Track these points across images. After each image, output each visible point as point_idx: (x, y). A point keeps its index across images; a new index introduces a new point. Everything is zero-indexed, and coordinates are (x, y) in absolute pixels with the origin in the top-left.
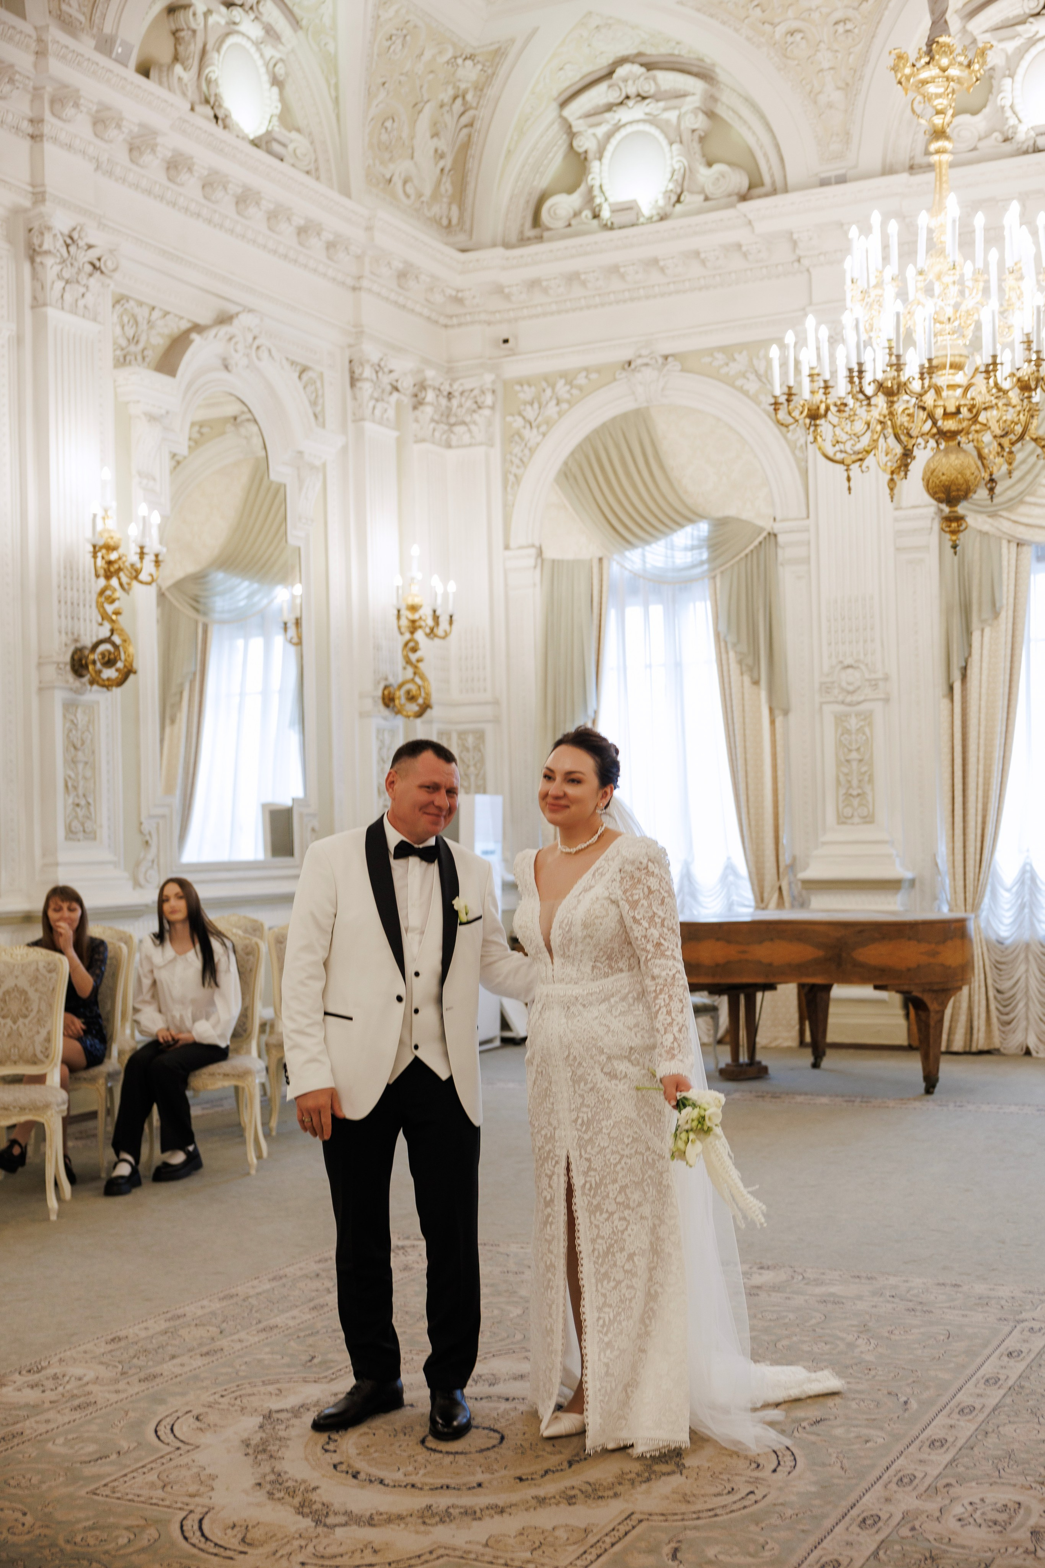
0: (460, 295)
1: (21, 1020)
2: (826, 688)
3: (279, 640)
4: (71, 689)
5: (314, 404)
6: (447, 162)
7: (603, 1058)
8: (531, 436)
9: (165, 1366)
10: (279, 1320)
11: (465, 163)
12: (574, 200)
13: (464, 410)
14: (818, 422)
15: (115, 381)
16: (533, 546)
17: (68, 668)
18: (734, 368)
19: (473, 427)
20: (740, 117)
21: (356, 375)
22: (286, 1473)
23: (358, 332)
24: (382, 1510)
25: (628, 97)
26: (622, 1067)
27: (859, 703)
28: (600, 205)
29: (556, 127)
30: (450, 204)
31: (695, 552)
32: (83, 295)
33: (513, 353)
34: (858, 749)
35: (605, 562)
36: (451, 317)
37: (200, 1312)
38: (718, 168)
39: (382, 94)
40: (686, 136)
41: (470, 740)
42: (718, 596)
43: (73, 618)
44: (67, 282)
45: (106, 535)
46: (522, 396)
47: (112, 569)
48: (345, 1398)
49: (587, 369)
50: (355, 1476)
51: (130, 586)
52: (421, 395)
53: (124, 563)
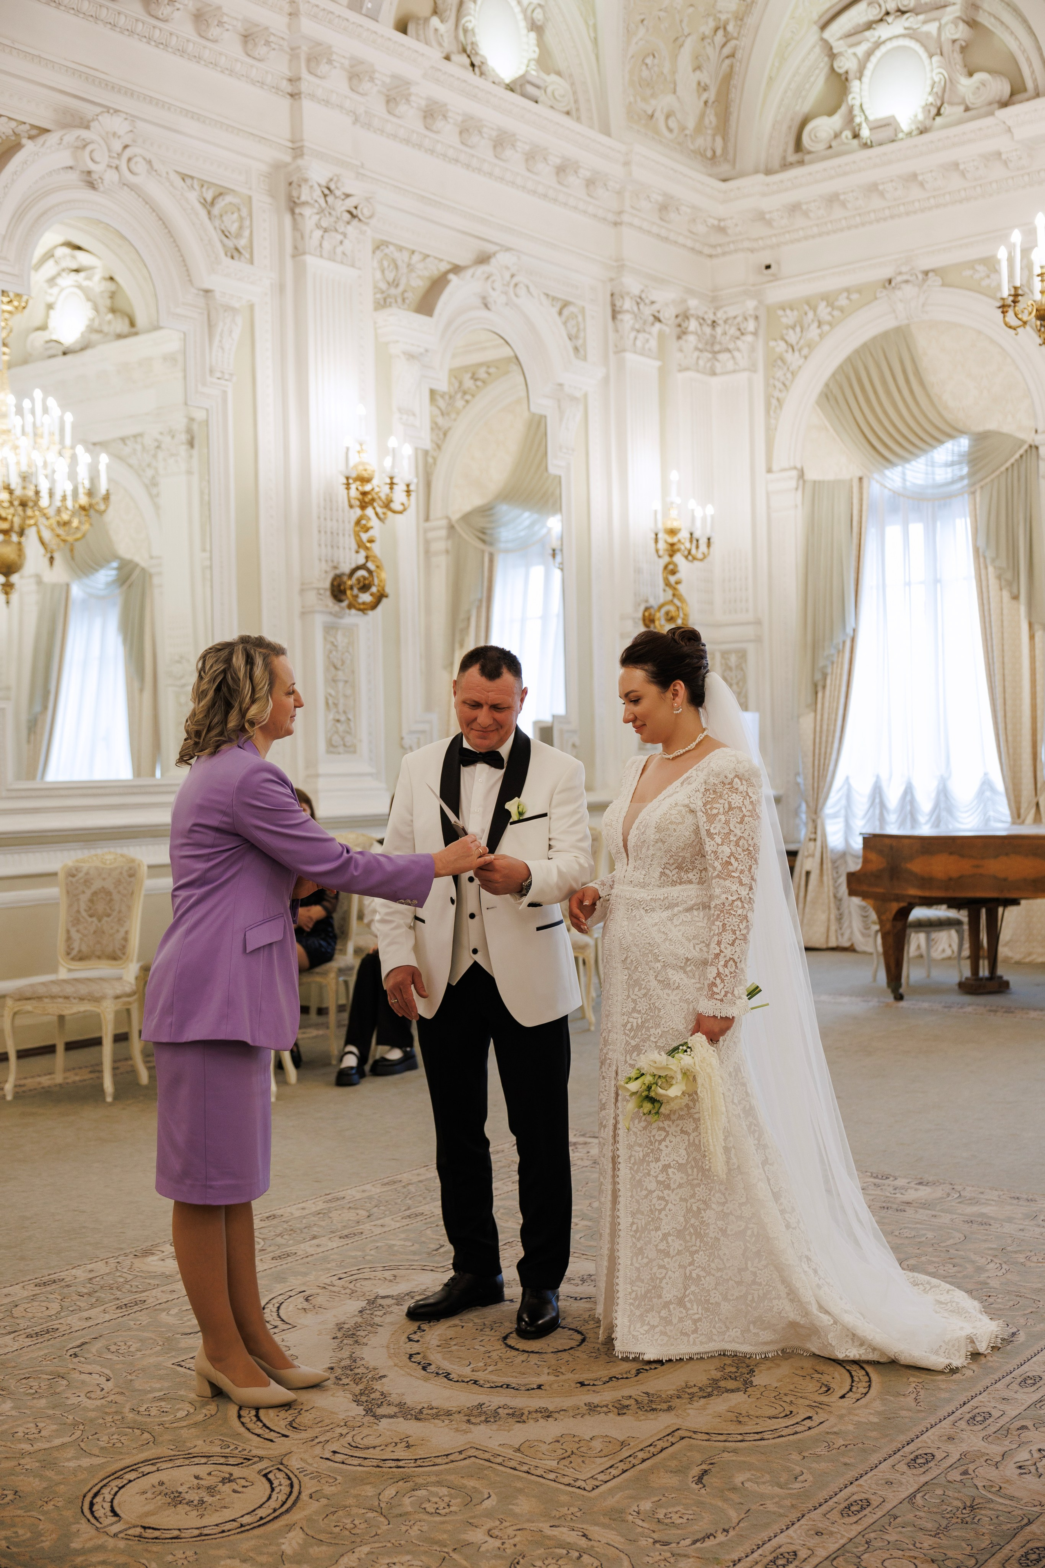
0: (722, 224)
4: (331, 613)
5: (574, 338)
6: (711, 95)
7: (659, 965)
8: (794, 359)
11: (728, 94)
12: (835, 121)
13: (728, 338)
15: (375, 323)
16: (795, 468)
17: (328, 593)
18: (995, 280)
19: (736, 354)
20: (1002, 23)
21: (617, 309)
22: (363, 1359)
23: (620, 266)
24: (434, 1404)
25: (888, 13)
26: (675, 976)
28: (860, 125)
29: (817, 50)
30: (714, 136)
31: (956, 467)
32: (341, 242)
33: (775, 278)
35: (865, 481)
36: (714, 247)
37: (358, 1196)
38: (979, 76)
39: (642, 31)
40: (947, 48)
41: (733, 660)
42: (978, 512)
43: (332, 547)
44: (326, 230)
45: (361, 468)
46: (784, 320)
47: (367, 500)
48: (443, 1289)
49: (848, 290)
50: (424, 1369)
51: (384, 514)
52: (684, 325)
53: (377, 493)
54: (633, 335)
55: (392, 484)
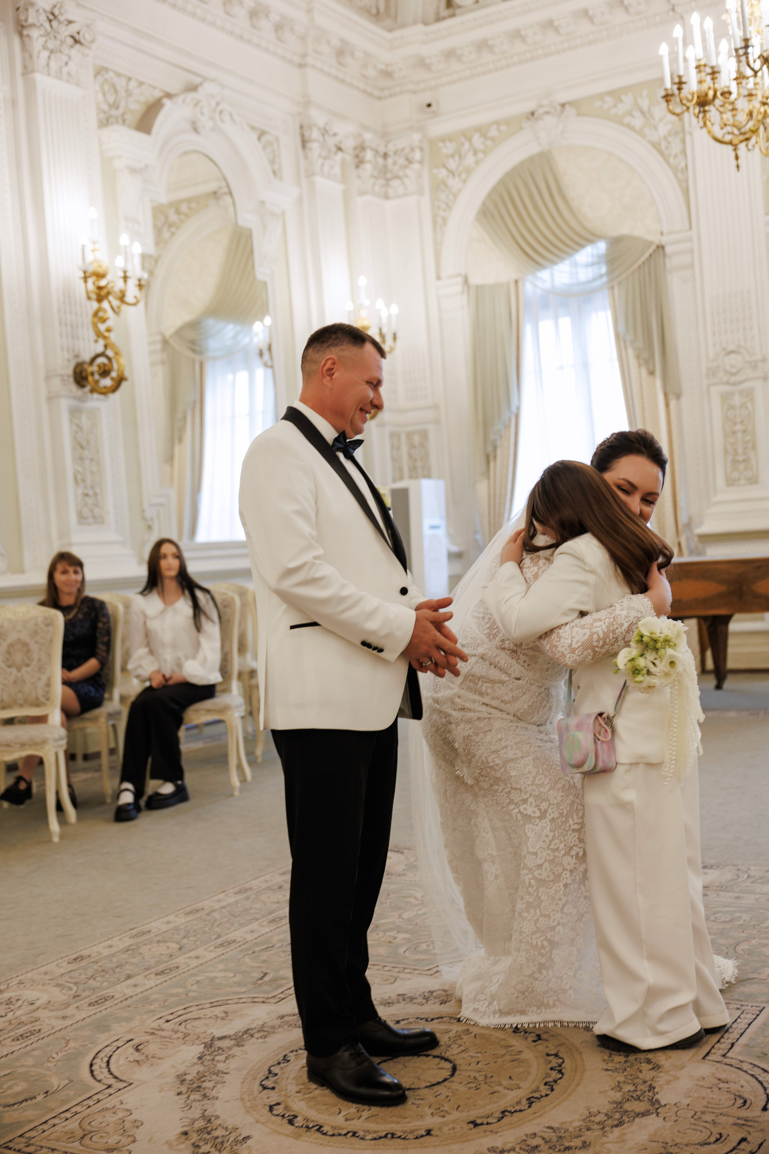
0: (389, 69)
1: (24, 669)
2: (712, 372)
3: (260, 372)
4: (75, 398)
5: (272, 162)
8: (454, 183)
9: (118, 987)
10: (237, 935)
13: (397, 167)
14: (707, 108)
15: (99, 139)
16: (459, 275)
17: (72, 379)
18: (622, 108)
19: (406, 181)
21: (306, 138)
22: (217, 1117)
23: (307, 102)
27: (741, 382)
31: (596, 267)
32: (66, 64)
33: (435, 114)
34: (742, 422)
35: (520, 284)
36: (382, 90)
37: (164, 928)
41: (416, 439)
42: (617, 305)
43: (73, 337)
44: (52, 52)
45: (95, 265)
46: (445, 151)
47: (102, 294)
49: (498, 123)
50: (291, 1122)
51: (119, 307)
52: (362, 155)
53: (112, 287)
54: (320, 161)
55: (125, 278)
